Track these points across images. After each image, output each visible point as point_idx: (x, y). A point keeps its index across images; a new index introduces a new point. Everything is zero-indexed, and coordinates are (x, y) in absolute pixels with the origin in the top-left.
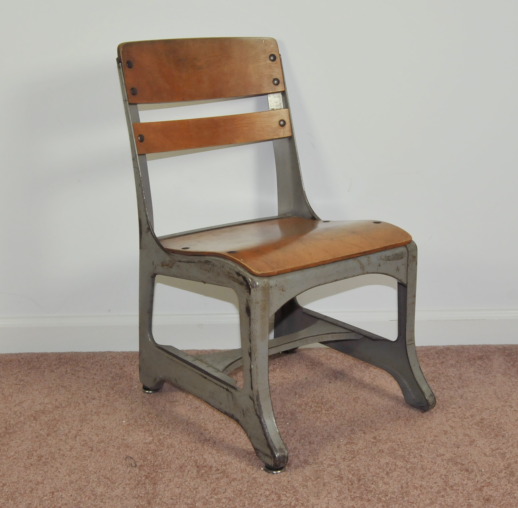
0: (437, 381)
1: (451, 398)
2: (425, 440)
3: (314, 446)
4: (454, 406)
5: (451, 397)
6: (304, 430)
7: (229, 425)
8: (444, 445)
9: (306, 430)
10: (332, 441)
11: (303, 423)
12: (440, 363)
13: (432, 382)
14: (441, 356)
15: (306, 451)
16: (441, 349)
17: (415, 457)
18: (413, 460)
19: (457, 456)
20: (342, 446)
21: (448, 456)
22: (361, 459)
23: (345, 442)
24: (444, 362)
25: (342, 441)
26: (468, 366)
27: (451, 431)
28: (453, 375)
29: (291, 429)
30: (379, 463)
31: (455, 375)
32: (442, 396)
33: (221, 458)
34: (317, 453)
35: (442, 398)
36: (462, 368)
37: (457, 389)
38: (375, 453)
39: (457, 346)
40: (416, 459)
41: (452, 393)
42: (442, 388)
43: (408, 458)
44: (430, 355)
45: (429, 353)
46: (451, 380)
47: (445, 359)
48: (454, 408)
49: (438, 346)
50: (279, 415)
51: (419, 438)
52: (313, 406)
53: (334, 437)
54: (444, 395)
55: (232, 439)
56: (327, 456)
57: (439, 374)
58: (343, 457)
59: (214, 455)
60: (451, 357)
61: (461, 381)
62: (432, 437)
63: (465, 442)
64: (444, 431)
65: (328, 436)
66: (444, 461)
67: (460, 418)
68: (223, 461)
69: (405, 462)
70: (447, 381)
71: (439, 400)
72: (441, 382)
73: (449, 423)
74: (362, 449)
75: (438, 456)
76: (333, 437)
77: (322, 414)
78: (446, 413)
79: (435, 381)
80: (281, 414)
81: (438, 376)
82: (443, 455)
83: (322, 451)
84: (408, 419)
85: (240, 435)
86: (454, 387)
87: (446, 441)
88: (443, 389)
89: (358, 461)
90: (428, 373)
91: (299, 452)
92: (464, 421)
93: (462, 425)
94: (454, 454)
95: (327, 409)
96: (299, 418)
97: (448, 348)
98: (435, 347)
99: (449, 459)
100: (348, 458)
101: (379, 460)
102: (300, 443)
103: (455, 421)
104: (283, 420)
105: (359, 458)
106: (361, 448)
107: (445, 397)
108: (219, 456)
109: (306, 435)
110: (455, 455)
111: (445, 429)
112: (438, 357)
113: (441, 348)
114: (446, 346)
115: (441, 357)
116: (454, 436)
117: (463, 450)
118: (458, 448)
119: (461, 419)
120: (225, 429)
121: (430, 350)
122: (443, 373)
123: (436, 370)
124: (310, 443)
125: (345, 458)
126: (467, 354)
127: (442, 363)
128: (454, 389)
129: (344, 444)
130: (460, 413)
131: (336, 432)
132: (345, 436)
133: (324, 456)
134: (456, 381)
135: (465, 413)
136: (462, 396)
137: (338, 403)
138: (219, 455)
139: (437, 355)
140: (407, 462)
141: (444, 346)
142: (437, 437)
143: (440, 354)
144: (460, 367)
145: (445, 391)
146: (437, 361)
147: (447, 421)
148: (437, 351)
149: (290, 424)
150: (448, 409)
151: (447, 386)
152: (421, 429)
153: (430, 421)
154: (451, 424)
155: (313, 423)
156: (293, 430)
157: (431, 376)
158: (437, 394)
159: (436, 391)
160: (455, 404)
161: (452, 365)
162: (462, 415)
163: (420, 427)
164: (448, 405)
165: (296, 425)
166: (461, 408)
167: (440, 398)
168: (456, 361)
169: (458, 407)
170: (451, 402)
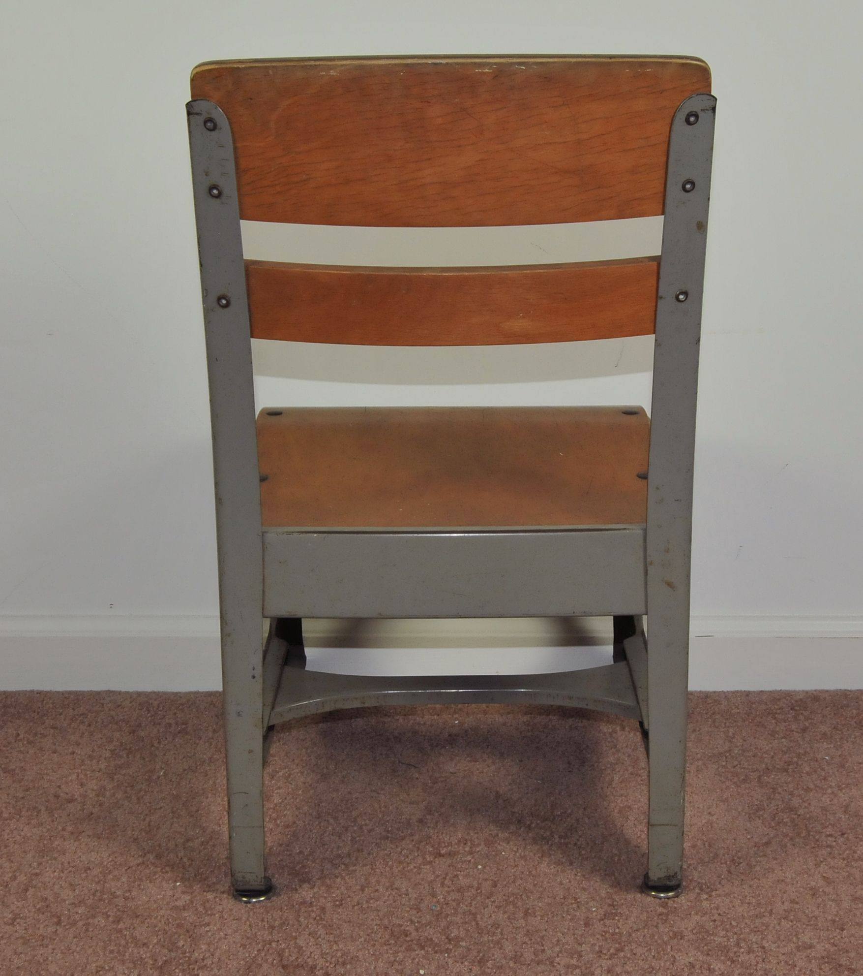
0: (794, 771)
1: (824, 812)
2: (771, 910)
3: (534, 921)
4: (829, 831)
5: (824, 809)
6: (514, 882)
7: (354, 868)
8: (812, 923)
9: (519, 882)
10: (574, 910)
11: (512, 866)
12: (799, 731)
13: (784, 774)
14: (802, 714)
15: (517, 932)
16: (801, 700)
17: (750, 951)
18: (747, 958)
19: (839, 950)
20: (595, 921)
21: (820, 949)
22: (635, 954)
23: (602, 912)
24: (807, 728)
25: (594, 909)
26: (857, 739)
27: (827, 890)
28: (827, 758)
29: (486, 880)
30: (673, 964)
31: (832, 758)
32: (806, 807)
33: (335, 947)
34: (542, 938)
35: (806, 810)
36: (845, 742)
37: (835, 790)
38: (666, 939)
39: (834, 691)
40: (752, 956)
41: (826, 800)
42: (805, 787)
43: (735, 953)
44: (779, 711)
45: (776, 707)
46: (823, 769)
47: (810, 721)
48: (831, 835)
49: (794, 691)
50: (462, 845)
51: (759, 904)
52: (533, 825)
53: (579, 900)
54: (809, 804)
55: (361, 902)
56: (563, 946)
57: (799, 756)
58: (597, 948)
59: (320, 940)
60: (823, 716)
61: (844, 772)
62: (786, 903)
63: (855, 915)
64: (811, 889)
65: (565, 898)
66: (813, 961)
67: (844, 859)
68: (339, 954)
69: (729, 963)
70: (815, 772)
71: (799, 815)
72: (803, 775)
73: (821, 869)
74: (637, 930)
75: (798, 948)
76: (576, 899)
77: (552, 845)
78: (813, 845)
79: (790, 771)
80: (465, 844)
81: (795, 759)
82: (811, 947)
83: (551, 933)
84: (733, 860)
85: (377, 891)
86: (831, 787)
87: (817, 913)
88: (808, 790)
89: (629, 959)
90: (775, 753)
91: (502, 934)
92: (852, 867)
93: (848, 876)
94: (834, 945)
95: (562, 834)
96: (503, 853)
97: (815, 697)
98: (788, 694)
99: (823, 957)
100: (609, 950)
101: (674, 957)
102: (505, 912)
103: (834, 867)
104: (469, 858)
105: (632, 950)
106: (635, 927)
107: (812, 808)
108: (331, 941)
109: (518, 893)
110: (836, 946)
111: (813, 884)
112: (795, 718)
113: (801, 697)
114: (812, 691)
115: (801, 717)
116: (833, 900)
117: (852, 935)
118: (842, 930)
119: (845, 862)
120: (347, 878)
121: (779, 700)
122: (806, 752)
123: (792, 747)
124: (526, 913)
125: (601, 952)
126: (855, 712)
127: (804, 730)
128: (829, 791)
129: (599, 917)
130: (844, 847)
131: (584, 889)
132: (602, 899)
133: (557, 945)
134: (833, 773)
135: (853, 848)
136: (847, 807)
137: (586, 820)
138: (331, 938)
139: (793, 713)
140: (733, 962)
141: (807, 692)
142: (797, 903)
143: (800, 710)
144: (841, 739)
145: (811, 794)
146: (793, 727)
147: (817, 865)
148: (792, 704)
149: (484, 867)
150: (817, 837)
151: (816, 782)
152: (762, 884)
153: (781, 866)
154: (826, 873)
155: (534, 866)
156: (490, 882)
157: (780, 759)
158: (796, 801)
159: (792, 794)
160: (833, 825)
161: (825, 734)
162: (847, 852)
163: (759, 880)
164: (819, 828)
165: (498, 869)
166: (846, 836)
167: (801, 812)
168: (833, 726)
169: (840, 833)
170: (823, 821)
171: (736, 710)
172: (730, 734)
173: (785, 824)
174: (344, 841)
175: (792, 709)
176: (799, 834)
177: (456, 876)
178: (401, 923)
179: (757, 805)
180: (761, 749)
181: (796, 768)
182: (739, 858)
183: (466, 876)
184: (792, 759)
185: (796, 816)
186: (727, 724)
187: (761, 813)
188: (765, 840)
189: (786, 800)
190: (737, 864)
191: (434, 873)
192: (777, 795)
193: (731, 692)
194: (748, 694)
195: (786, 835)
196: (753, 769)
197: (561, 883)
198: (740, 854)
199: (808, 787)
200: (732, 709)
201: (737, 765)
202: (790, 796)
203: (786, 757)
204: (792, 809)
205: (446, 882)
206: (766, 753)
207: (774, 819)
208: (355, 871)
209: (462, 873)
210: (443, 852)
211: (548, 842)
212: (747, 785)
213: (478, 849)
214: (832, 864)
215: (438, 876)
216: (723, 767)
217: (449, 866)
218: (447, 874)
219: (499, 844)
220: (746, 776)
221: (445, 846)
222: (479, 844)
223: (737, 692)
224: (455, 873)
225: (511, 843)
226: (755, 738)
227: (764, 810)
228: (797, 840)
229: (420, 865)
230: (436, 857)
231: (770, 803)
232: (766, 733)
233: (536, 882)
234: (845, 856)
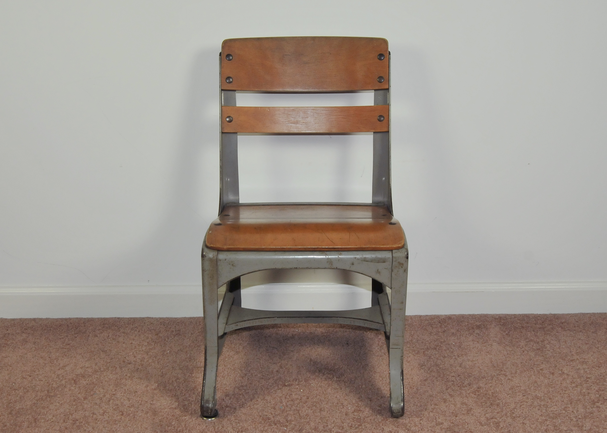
0: (439, 349)
1: (451, 366)
2: (426, 408)
3: (324, 413)
4: (453, 374)
5: (451, 365)
6: (316, 397)
7: (248, 391)
8: (443, 413)
9: (318, 397)
10: (341, 408)
11: (315, 390)
12: (442, 332)
13: (435, 350)
14: (443, 325)
15: (316, 418)
16: (443, 319)
17: (415, 426)
18: (414, 429)
19: (455, 425)
20: (350, 413)
21: (446, 425)
22: (366, 427)
23: (353, 409)
24: (446, 331)
25: (350, 408)
26: (467, 335)
27: (450, 400)
28: (453, 343)
29: (304, 396)
30: (382, 431)
31: (456, 343)
32: (443, 365)
33: (238, 425)
34: (327, 420)
35: (443, 366)
36: (462, 336)
37: (456, 357)
38: (380, 421)
39: (458, 315)
40: (417, 428)
41: (452, 361)
42: (443, 356)
43: (410, 426)
44: (433, 324)
45: (432, 322)
46: (452, 349)
47: (447, 328)
48: (453, 376)
49: (441, 315)
50: (295, 381)
51: (421, 406)
52: (325, 373)
53: (343, 404)
54: (445, 363)
55: (250, 405)
56: (336, 424)
57: (441, 343)
58: (350, 425)
59: (232, 422)
60: (453, 326)
61: (461, 350)
62: (433, 405)
63: (462, 410)
64: (444, 399)
65: (337, 403)
66: (443, 430)
67: (459, 386)
68: (240, 428)
69: (407, 431)
70: (448, 349)
71: (440, 368)
72: (443, 351)
73: (449, 391)
74: (368, 417)
75: (437, 424)
76: (342, 404)
77: (333, 381)
78: (446, 381)
79: (437, 349)
80: (296, 381)
81: (440, 344)
82: (442, 423)
83: (331, 418)
84: (411, 387)
85: (257, 401)
86: (454, 356)
87: (446, 410)
88: (444, 357)
89: (363, 429)
90: (431, 342)
91: (310, 419)
92: (462, 390)
93: (460, 394)
94: (452, 423)
95: (338, 376)
96: (312, 385)
97: (450, 318)
98: (438, 317)
99: (447, 428)
100: (355, 426)
101: (383, 428)
102: (311, 410)
103: (454, 390)
104: (297, 387)
105: (365, 425)
106: (367, 416)
107: (446, 365)
108: (237, 422)
109: (318, 402)
110: (453, 424)
111: (445, 397)
112: (441, 327)
113: (444, 317)
114: (448, 315)
115: (443, 326)
116: (453, 404)
117: (461, 419)
118: (456, 416)
119: (459, 388)
120: (245, 395)
121: (434, 319)
122: (444, 341)
123: (439, 339)
124: (321, 410)
125: (352, 426)
126: (466, 323)
127: (444, 332)
128: (454, 357)
129: (352, 412)
130: (459, 381)
131: (346, 400)
132: (353, 404)
133: (333, 423)
134: (456, 350)
135: (463, 382)
136: (461, 364)
137: (348, 370)
138: (237, 421)
139: (440, 324)
140: (408, 430)
141: (446, 315)
142: (437, 405)
143: (443, 323)
144: (460, 335)
145: (446, 359)
146: (440, 330)
147: (447, 389)
148: (439, 321)
149: (303, 391)
150: (447, 377)
151: (448, 354)
152: (423, 398)
153: (431, 390)
154: (451, 392)
155: (325, 390)
156: (305, 397)
157: (433, 344)
158: (439, 362)
159: (437, 359)
160: (454, 372)
161: (453, 333)
162: (460, 383)
163: (421, 395)
164: (448, 373)
165: (309, 391)
166: (460, 376)
167: (441, 366)
168: (457, 330)
169: (458, 376)
170: (451, 370)
171: (415, 324)
172: (412, 334)
173: (434, 372)
174: (244, 380)
175: (439, 323)
176: (440, 376)
177: (292, 394)
178: (267, 414)
179: (422, 364)
180: (425, 340)
181: (440, 348)
182: (413, 386)
183: (296, 394)
184: (438, 344)
185: (439, 368)
186: (411, 329)
187: (424, 367)
188: (425, 378)
189: (435, 361)
190: (412, 389)
191: (282, 393)
192: (431, 359)
193: (413, 315)
194: (420, 316)
195: (434, 376)
196: (421, 348)
197: (336, 397)
198: (414, 385)
199: (445, 356)
200: (413, 323)
201: (414, 347)
202: (437, 360)
203: (436, 343)
204: (437, 365)
205: (287, 397)
206: (427, 341)
207: (429, 370)
208: (249, 392)
209: (294, 393)
210: (286, 384)
211: (331, 380)
212: (418, 355)
213: (301, 383)
214: (454, 389)
215: (284, 394)
216: (408, 347)
217: (289, 390)
218: (287, 394)
219: (310, 381)
220: (418, 351)
221: (288, 382)
222: (302, 381)
223: (416, 315)
224: (291, 393)
225: (316, 380)
226: (423, 335)
227: (425, 366)
228: (439, 378)
229: (276, 390)
230: (283, 387)
231: (428, 363)
232: (428, 333)
233: (325, 397)
234: (459, 385)
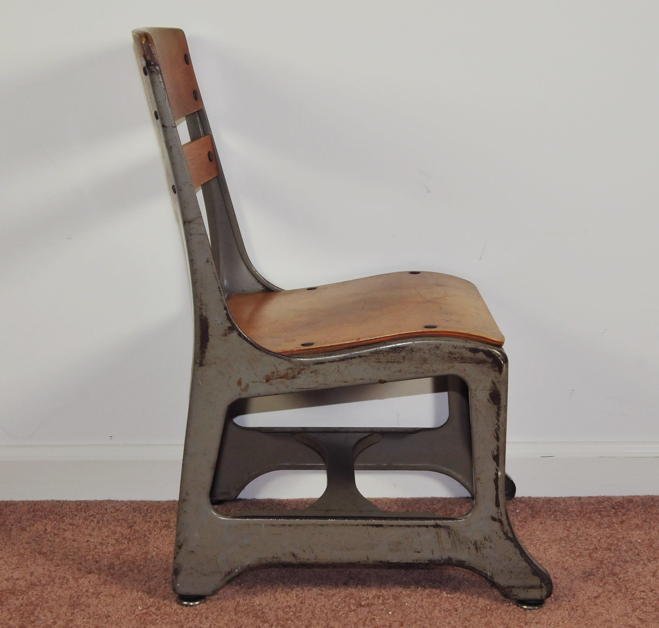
0: (615, 550)
1: (638, 576)
4: (642, 588)
6: (415, 622)
9: (418, 623)
11: (413, 612)
12: (618, 523)
13: (608, 551)
14: (620, 511)
16: (619, 502)
24: (624, 521)
28: (639, 541)
29: (395, 621)
31: (643, 541)
32: (624, 573)
35: (624, 575)
36: (652, 530)
37: (646, 561)
39: (643, 496)
41: (639, 568)
42: (624, 560)
44: (603, 510)
45: (601, 506)
46: (637, 549)
47: (626, 516)
48: (643, 591)
49: (614, 497)
50: (377, 599)
54: (627, 571)
57: (618, 539)
60: (636, 513)
61: (652, 550)
67: (653, 607)
70: (631, 550)
71: (620, 578)
72: (622, 552)
73: (637, 613)
78: (630, 598)
79: (612, 549)
80: (379, 598)
81: (616, 542)
84: (573, 608)
86: (642, 560)
88: (626, 562)
90: (601, 538)
93: (656, 617)
95: (449, 591)
96: (406, 604)
97: (630, 500)
98: (609, 499)
103: (646, 612)
104: (382, 607)
107: (629, 574)
111: (631, 623)
112: (616, 514)
113: (619, 500)
114: (627, 496)
115: (620, 514)
119: (654, 608)
120: (295, 620)
121: (603, 502)
122: (624, 537)
123: (613, 534)
127: (622, 522)
128: (642, 562)
130: (653, 599)
134: (644, 551)
136: (654, 573)
139: (614, 511)
141: (623, 497)
143: (619, 508)
144: (649, 528)
145: (628, 565)
146: (614, 520)
147: (634, 611)
148: (613, 505)
149: (393, 613)
150: (633, 592)
151: (631, 557)
152: (594, 623)
153: (608, 611)
154: (640, 616)
155: (429, 612)
156: (398, 623)
157: (605, 542)
158: (617, 569)
159: (614, 564)
160: (645, 585)
161: (637, 525)
162: (656, 602)
163: (592, 620)
164: (634, 586)
165: (404, 614)
166: (654, 591)
167: (621, 576)
168: (643, 519)
169: (649, 590)
170: (638, 582)
171: (572, 509)
172: (568, 525)
173: (610, 584)
174: (291, 597)
175: (613, 508)
176: (620, 591)
177: (374, 619)
179: (589, 572)
180: (590, 535)
181: (617, 548)
182: (577, 607)
183: (382, 618)
184: (613, 541)
185: (618, 579)
186: (566, 518)
187: (592, 577)
188: (596, 594)
189: (610, 568)
190: (575, 611)
191: (357, 617)
192: (603, 565)
193: (567, 497)
194: (580, 498)
195: (610, 591)
196: (585, 548)
197: (449, 623)
198: (577, 605)
199: (626, 560)
200: (569, 508)
201: (573, 546)
202: (613, 566)
203: (609, 541)
204: (615, 574)
205: (367, 623)
206: (595, 537)
207: (602, 581)
208: (301, 616)
209: (378, 617)
210: (363, 603)
211: (438, 597)
212: (582, 559)
213: (388, 602)
214: (645, 610)
215: (360, 619)
216: (563, 547)
217: (368, 613)
218: (367, 618)
219: (403, 598)
220: (581, 553)
221: (365, 600)
222: (389, 599)
223: (572, 497)
224: (373, 617)
225: (412, 597)
226: (586, 528)
227: (594, 575)
228: (619, 594)
229: (347, 612)
230: (358, 607)
231: (599, 570)
232: (594, 524)
233: (431, 623)
234: (653, 604)
